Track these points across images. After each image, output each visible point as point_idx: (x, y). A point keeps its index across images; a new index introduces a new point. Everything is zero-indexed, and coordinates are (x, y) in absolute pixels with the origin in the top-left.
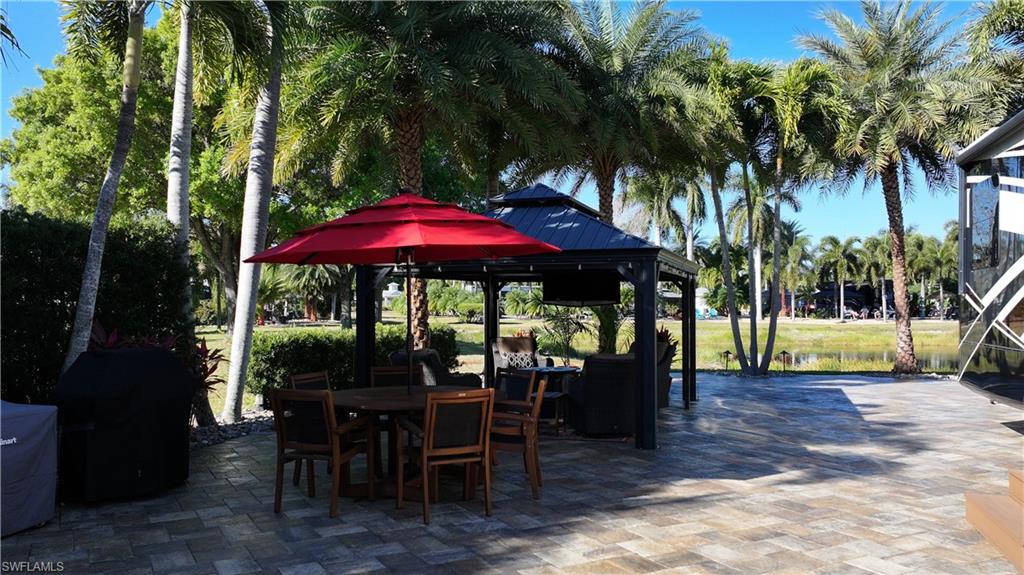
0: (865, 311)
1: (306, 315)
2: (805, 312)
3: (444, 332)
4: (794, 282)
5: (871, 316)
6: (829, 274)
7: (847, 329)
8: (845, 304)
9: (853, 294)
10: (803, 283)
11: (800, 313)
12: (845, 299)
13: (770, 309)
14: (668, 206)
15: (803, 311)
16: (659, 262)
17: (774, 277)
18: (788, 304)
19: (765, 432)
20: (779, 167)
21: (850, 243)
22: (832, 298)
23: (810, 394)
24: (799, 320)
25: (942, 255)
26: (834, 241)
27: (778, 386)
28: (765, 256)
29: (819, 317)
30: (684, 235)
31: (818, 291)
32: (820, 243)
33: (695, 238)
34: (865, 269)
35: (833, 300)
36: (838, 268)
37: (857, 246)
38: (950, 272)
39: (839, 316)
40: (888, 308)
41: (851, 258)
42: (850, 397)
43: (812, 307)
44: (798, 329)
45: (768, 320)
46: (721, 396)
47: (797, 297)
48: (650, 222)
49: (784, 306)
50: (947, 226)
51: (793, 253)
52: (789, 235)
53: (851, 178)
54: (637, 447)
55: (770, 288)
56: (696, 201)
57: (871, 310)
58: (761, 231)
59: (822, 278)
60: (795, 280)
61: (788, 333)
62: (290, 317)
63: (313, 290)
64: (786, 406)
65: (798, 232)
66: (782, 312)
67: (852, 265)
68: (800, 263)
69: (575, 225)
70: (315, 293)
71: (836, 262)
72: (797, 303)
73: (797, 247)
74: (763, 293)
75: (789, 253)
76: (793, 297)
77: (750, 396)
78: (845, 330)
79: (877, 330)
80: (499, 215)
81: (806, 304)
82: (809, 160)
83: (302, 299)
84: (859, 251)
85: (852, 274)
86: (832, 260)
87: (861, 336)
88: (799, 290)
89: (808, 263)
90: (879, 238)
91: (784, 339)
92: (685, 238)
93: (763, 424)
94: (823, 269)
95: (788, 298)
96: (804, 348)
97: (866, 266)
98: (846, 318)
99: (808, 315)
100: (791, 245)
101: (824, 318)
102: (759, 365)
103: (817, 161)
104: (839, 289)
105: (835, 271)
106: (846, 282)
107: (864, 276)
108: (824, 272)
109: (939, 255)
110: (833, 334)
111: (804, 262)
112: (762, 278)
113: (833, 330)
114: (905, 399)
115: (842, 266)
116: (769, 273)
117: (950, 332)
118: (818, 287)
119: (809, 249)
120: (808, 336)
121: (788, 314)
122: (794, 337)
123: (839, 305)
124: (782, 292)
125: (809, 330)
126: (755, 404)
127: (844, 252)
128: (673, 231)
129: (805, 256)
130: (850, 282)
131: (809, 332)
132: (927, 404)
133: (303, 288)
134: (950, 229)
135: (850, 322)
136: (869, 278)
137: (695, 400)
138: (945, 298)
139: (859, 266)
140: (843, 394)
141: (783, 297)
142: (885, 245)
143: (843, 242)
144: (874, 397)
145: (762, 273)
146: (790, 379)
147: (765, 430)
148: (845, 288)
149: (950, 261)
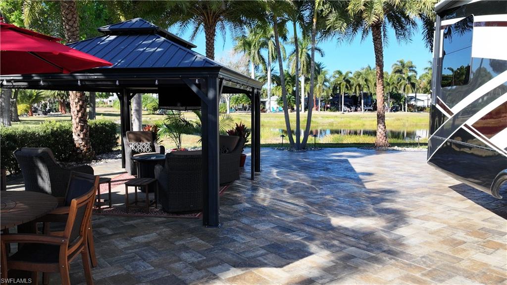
0: (353, 108)
1: (60, 110)
2: (325, 108)
3: (107, 126)
4: (319, 93)
5: (356, 110)
6: (337, 89)
7: (345, 117)
8: (344, 105)
9: (348, 99)
10: (325, 94)
11: (323, 109)
12: (344, 102)
13: (308, 107)
14: (259, 52)
15: (324, 107)
16: (222, 79)
17: (310, 91)
18: (317, 104)
19: (301, 203)
20: (314, 24)
21: (347, 74)
22: (338, 102)
23: (330, 163)
24: (323, 113)
25: (390, 80)
26: (340, 73)
27: (312, 157)
28: (307, 80)
29: (331, 110)
30: (266, 68)
31: (331, 98)
32: (333, 74)
33: (272, 70)
34: (354, 88)
35: (338, 103)
36: (341, 86)
37: (350, 75)
38: (393, 89)
39: (341, 111)
40: (364, 106)
41: (348, 81)
42: (354, 166)
43: (328, 106)
44: (322, 117)
45: (307, 112)
46: (276, 166)
47: (321, 101)
48: (249, 61)
49: (315, 105)
50: (393, 66)
51: (320, 79)
52: (318, 70)
53: (355, 33)
54: (204, 224)
55: (308, 96)
56: (273, 51)
57: (356, 108)
58: (305, 67)
59: (333, 91)
60: (320, 93)
61: (317, 119)
62: (50, 111)
63: (63, 96)
64: (316, 175)
65: (323, 68)
66: (314, 109)
67: (348, 85)
68: (323, 84)
69: (159, 50)
70: (64, 98)
71: (341, 83)
72: (321, 104)
73: (322, 75)
74: (305, 99)
75: (318, 79)
76: (319, 101)
77: (294, 167)
78: (344, 117)
79: (359, 118)
80: (104, 41)
81: (325, 104)
82: (332, 18)
83: (58, 101)
84: (351, 78)
85: (348, 89)
86: (339, 82)
87: (351, 120)
88: (322, 98)
89: (327, 84)
90: (362, 71)
91: (315, 122)
92: (266, 70)
93: (300, 193)
94: (334, 87)
95: (317, 101)
96: (324, 127)
97: (355, 85)
98: (344, 111)
99: (327, 110)
100: (319, 74)
101: (334, 111)
102: (301, 142)
103: (336, 20)
104: (341, 97)
105: (340, 88)
106: (345, 94)
107: (353, 91)
108: (335, 89)
109: (388, 81)
110: (338, 120)
111: (325, 83)
112: (305, 91)
113: (339, 117)
114: (385, 166)
115: (343, 86)
116: (308, 88)
117: (392, 118)
118: (332, 96)
119: (328, 77)
120: (327, 121)
121: (317, 110)
122: (319, 121)
123: (341, 105)
124: (314, 98)
125: (327, 117)
126: (296, 173)
127: (344, 79)
128: (261, 67)
129: (326, 81)
130: (347, 93)
131: (327, 119)
132: (400, 171)
133: (57, 95)
134: (394, 67)
135: (346, 113)
136: (355, 92)
137: (259, 171)
138: (390, 102)
139: (351, 86)
140: (349, 163)
141: (315, 101)
142: (364, 75)
143: (344, 74)
144: (367, 166)
145: (305, 89)
146: (318, 152)
147: (302, 200)
148: (344, 97)
149: (393, 83)
